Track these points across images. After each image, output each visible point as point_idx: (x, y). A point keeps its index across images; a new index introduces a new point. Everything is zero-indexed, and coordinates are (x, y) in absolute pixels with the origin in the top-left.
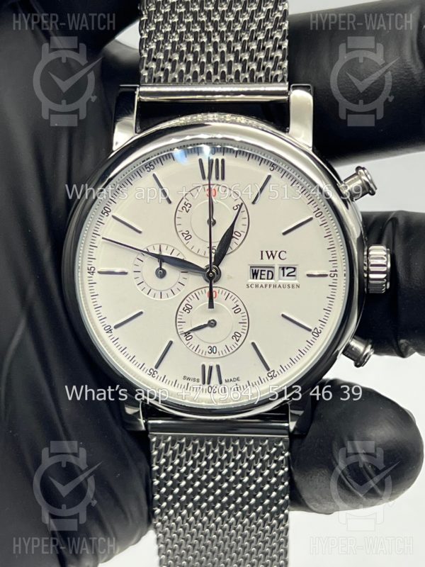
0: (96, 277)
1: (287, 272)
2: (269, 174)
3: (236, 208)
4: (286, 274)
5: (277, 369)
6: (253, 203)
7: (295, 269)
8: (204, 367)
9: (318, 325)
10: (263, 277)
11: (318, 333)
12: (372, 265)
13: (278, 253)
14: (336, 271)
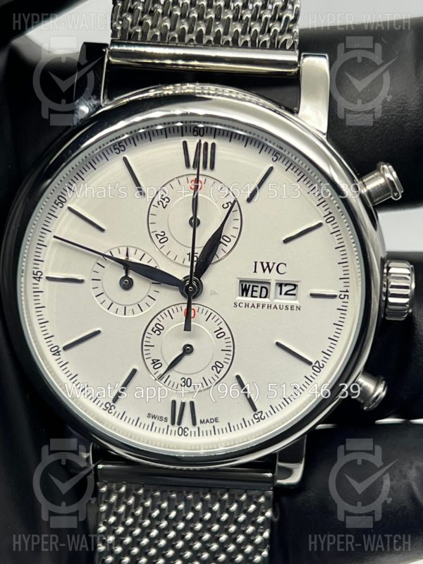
0: (43, 284)
1: (285, 289)
2: (271, 165)
3: (226, 206)
4: (283, 292)
5: (266, 409)
6: (249, 200)
7: (295, 286)
8: (174, 403)
9: (321, 357)
10: (255, 294)
11: (320, 368)
12: (392, 287)
13: (276, 265)
14: (347, 291)
